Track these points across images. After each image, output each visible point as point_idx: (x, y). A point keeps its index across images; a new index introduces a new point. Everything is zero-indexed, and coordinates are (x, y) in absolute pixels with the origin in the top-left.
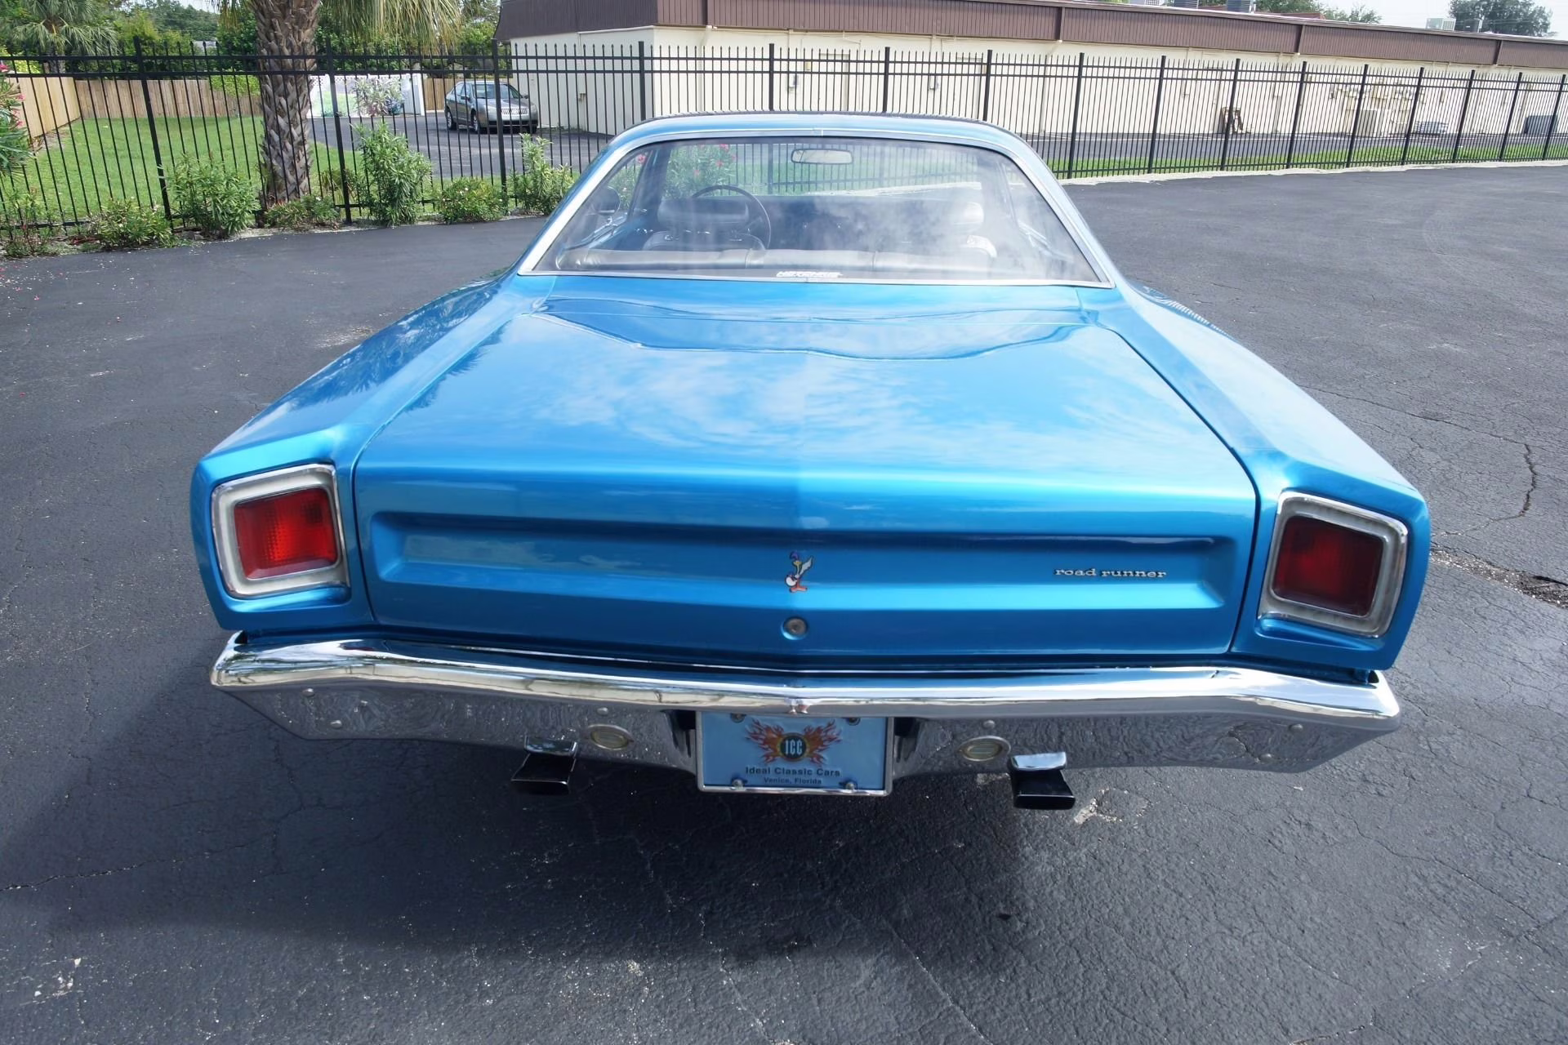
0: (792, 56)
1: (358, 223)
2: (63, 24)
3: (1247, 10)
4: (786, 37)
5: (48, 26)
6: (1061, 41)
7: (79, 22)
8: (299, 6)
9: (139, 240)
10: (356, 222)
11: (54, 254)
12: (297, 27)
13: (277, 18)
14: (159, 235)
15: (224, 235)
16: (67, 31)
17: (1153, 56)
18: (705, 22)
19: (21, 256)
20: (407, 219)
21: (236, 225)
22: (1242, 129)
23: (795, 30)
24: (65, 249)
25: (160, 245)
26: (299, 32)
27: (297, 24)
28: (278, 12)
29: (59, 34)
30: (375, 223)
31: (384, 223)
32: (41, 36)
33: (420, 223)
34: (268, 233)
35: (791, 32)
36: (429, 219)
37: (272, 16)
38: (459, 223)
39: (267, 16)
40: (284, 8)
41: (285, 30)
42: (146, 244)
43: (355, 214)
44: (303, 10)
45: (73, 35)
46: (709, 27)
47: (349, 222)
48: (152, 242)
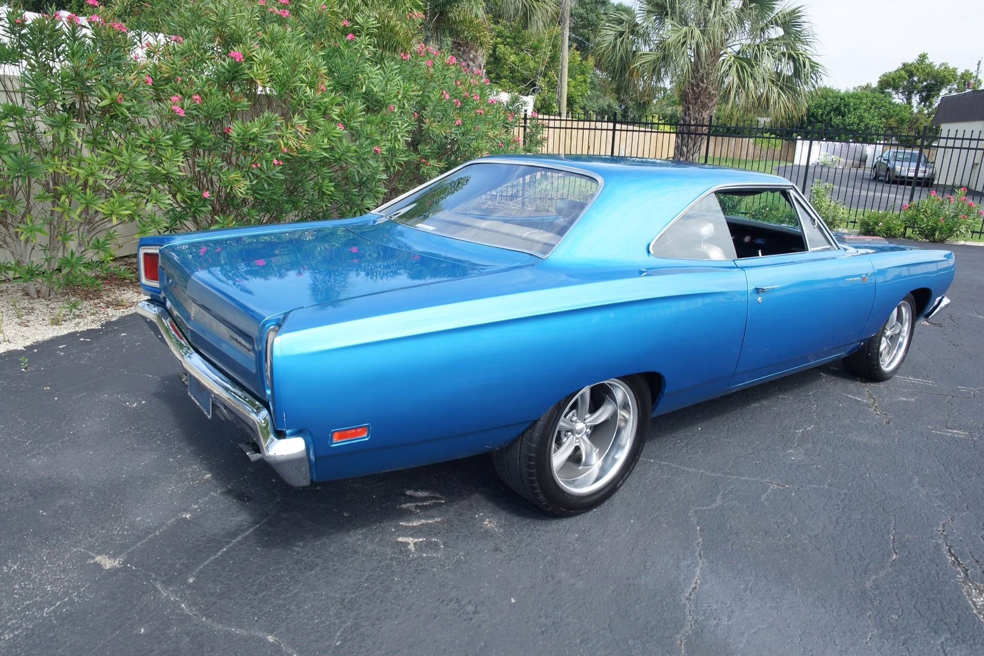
8: (705, 98)
12: (701, 109)
13: (692, 104)
26: (702, 112)
28: (693, 101)
39: (687, 103)
40: (696, 99)
41: (694, 111)
44: (706, 101)
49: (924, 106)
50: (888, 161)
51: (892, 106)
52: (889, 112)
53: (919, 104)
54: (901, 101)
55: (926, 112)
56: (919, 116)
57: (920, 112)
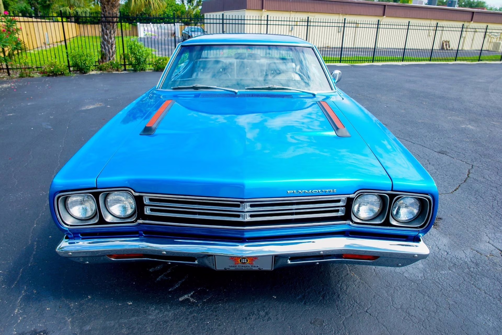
0: (291, 20)
1: (128, 70)
2: (74, 7)
3: (454, 7)
4: (289, 14)
5: (70, 8)
6: (385, 17)
7: (79, 7)
8: (113, 1)
9: (57, 73)
10: (127, 70)
11: (33, 77)
12: (112, 8)
13: (106, 5)
14: (64, 72)
15: (85, 73)
16: (75, 9)
17: (406, 21)
18: (263, 8)
19: (23, 77)
20: (143, 70)
21: (88, 70)
22: (450, 48)
23: (293, 12)
24: (37, 75)
25: (65, 75)
26: (113, 9)
27: (112, 7)
28: (106, 3)
29: (73, 10)
30: (133, 70)
31: (135, 71)
32: (68, 11)
33: (147, 71)
34: (99, 72)
35: (291, 12)
36: (151, 69)
37: (105, 4)
38: (159, 71)
39: (103, 4)
40: (108, 2)
41: (108, 9)
42: (60, 75)
43: (127, 67)
44: (114, 3)
45: (77, 11)
46: (264, 10)
47: (125, 70)
48: (62, 74)
49: (190, 5)
50: (188, 32)
51: (177, 5)
52: (176, 8)
53: (188, 4)
54: (180, 3)
55: (191, 8)
56: (189, 10)
57: (189, 8)
